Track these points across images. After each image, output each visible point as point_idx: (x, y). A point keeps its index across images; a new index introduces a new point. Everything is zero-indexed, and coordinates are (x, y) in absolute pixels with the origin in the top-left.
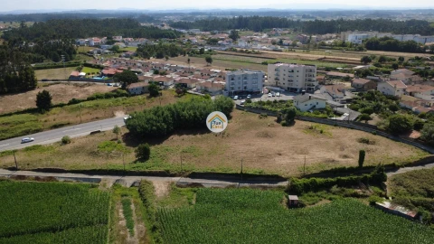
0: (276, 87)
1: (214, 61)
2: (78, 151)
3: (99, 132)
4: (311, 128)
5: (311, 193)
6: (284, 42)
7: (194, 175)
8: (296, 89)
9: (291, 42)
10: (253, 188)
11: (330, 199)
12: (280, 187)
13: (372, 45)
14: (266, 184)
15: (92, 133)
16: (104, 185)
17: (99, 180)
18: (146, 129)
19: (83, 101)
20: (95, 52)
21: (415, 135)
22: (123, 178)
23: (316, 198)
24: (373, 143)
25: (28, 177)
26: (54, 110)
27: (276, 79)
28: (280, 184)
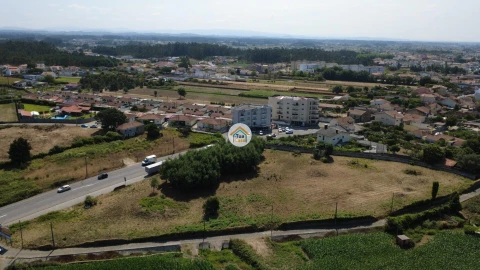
0: (280, 121)
1: (188, 94)
2: (115, 213)
3: (123, 186)
4: (354, 163)
5: (410, 230)
6: (242, 71)
7: (285, 227)
8: (301, 123)
9: (250, 72)
10: (352, 232)
11: (430, 234)
12: (377, 228)
13: (330, 75)
14: (362, 227)
15: (116, 189)
16: (189, 252)
17: (178, 248)
18: (196, 178)
19: (68, 148)
20: (24, 84)
21: (450, 163)
22: (205, 241)
23: (416, 235)
24: (420, 174)
25: (77, 257)
26: (35, 163)
27: (280, 113)
28: (374, 225)
